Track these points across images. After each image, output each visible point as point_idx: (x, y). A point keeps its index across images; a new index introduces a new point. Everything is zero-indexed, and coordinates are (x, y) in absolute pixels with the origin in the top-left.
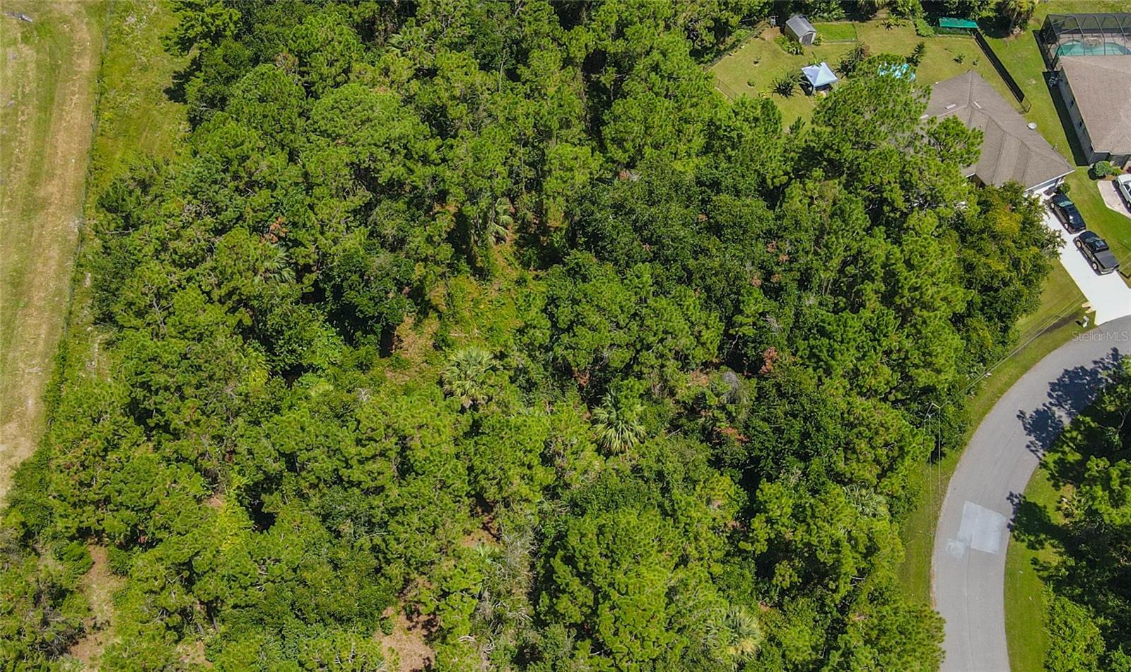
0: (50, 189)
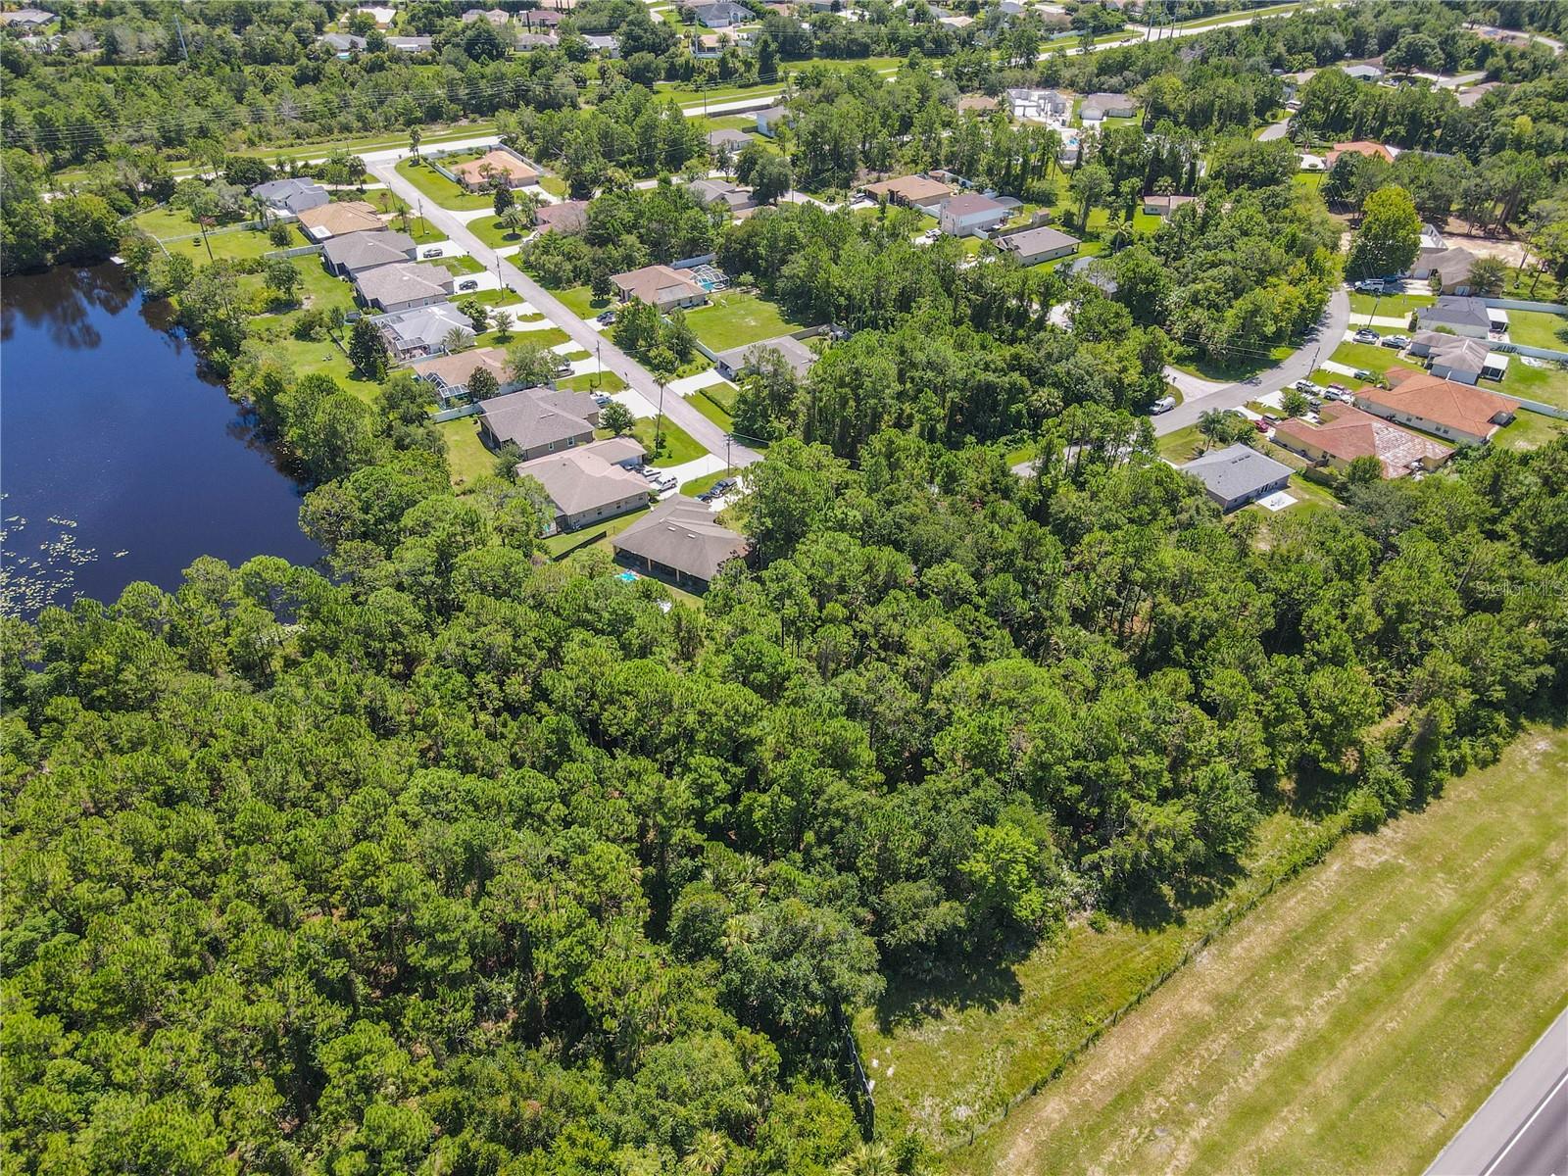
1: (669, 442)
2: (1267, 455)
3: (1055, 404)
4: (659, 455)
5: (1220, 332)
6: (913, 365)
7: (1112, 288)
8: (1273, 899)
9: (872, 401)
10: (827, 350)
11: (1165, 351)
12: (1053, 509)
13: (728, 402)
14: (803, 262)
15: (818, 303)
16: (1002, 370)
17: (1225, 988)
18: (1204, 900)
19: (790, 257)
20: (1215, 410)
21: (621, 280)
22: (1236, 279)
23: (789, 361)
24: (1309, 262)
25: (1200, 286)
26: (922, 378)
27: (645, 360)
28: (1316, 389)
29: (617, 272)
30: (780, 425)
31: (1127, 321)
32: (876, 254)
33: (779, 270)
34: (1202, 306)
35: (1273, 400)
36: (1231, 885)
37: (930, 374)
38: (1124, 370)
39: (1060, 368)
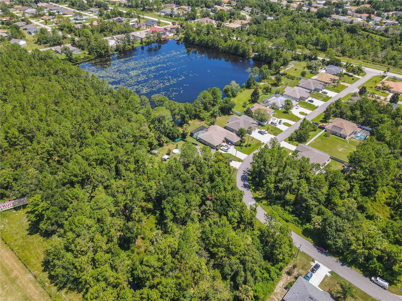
0: (15, 273)
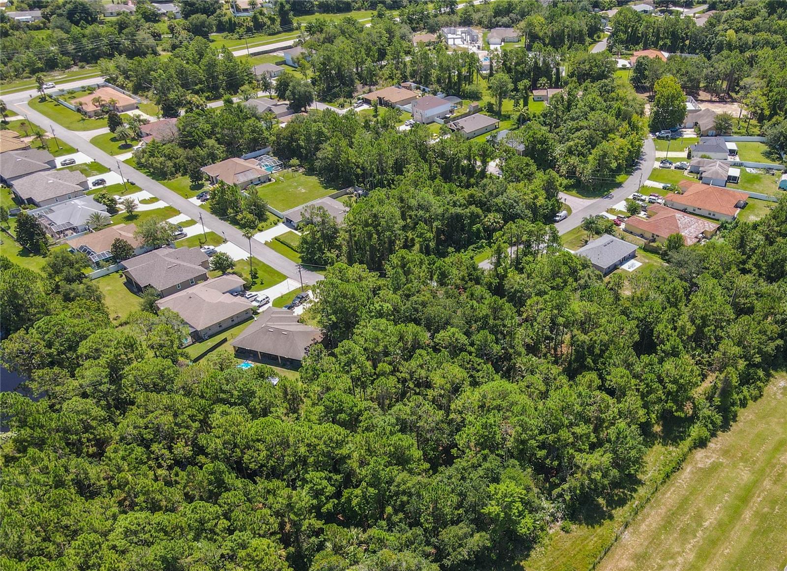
1: (260, 274)
2: (622, 239)
3: (498, 222)
4: (254, 283)
5: (587, 169)
6: (410, 208)
7: (521, 148)
8: (658, 494)
9: (388, 233)
10: (354, 204)
11: (558, 184)
12: (507, 287)
13: (295, 244)
14: (329, 148)
15: (344, 173)
16: (464, 205)
17: (639, 550)
18: (622, 502)
19: (321, 146)
20: (591, 216)
21: (209, 170)
22: (591, 137)
23: (331, 213)
24: (629, 123)
25: (572, 143)
26: (416, 215)
27: (235, 222)
28: (643, 197)
29: (206, 165)
30: (331, 255)
31: (534, 168)
32: (376, 139)
33: (315, 155)
34: (574, 155)
35: (621, 206)
36: (635, 491)
37: (421, 213)
38: (536, 197)
39: (499, 200)
